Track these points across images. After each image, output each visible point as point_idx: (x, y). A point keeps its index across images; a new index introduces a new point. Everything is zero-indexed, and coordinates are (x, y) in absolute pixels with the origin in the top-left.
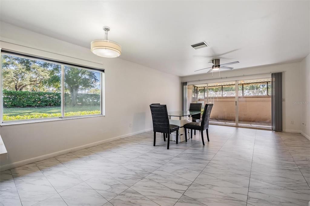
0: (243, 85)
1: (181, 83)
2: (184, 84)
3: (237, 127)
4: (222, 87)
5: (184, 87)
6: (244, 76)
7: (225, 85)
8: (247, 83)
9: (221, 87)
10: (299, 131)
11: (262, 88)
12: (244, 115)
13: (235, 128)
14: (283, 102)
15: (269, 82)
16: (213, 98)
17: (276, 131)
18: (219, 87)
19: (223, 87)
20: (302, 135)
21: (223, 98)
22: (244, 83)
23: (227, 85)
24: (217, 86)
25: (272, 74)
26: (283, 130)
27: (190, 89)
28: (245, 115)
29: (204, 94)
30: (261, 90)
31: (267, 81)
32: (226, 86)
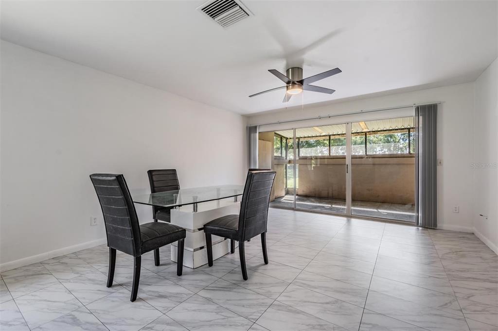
0: (366, 135)
1: (247, 127)
2: (251, 130)
3: (349, 216)
4: (330, 137)
5: (252, 135)
6: (362, 112)
7: (334, 134)
8: (374, 130)
9: (328, 137)
10: (469, 229)
11: (403, 144)
12: (367, 190)
13: (345, 219)
14: (438, 167)
15: (412, 128)
16: (317, 159)
17: (424, 227)
18: (324, 137)
19: (332, 137)
20: (478, 239)
21: (332, 159)
22: (368, 131)
23: (338, 135)
24: (320, 136)
25: (418, 109)
26: (438, 225)
27: (269, 141)
28: (369, 190)
29: (299, 150)
30: (401, 146)
31: (409, 127)
32: (337, 137)
